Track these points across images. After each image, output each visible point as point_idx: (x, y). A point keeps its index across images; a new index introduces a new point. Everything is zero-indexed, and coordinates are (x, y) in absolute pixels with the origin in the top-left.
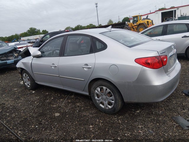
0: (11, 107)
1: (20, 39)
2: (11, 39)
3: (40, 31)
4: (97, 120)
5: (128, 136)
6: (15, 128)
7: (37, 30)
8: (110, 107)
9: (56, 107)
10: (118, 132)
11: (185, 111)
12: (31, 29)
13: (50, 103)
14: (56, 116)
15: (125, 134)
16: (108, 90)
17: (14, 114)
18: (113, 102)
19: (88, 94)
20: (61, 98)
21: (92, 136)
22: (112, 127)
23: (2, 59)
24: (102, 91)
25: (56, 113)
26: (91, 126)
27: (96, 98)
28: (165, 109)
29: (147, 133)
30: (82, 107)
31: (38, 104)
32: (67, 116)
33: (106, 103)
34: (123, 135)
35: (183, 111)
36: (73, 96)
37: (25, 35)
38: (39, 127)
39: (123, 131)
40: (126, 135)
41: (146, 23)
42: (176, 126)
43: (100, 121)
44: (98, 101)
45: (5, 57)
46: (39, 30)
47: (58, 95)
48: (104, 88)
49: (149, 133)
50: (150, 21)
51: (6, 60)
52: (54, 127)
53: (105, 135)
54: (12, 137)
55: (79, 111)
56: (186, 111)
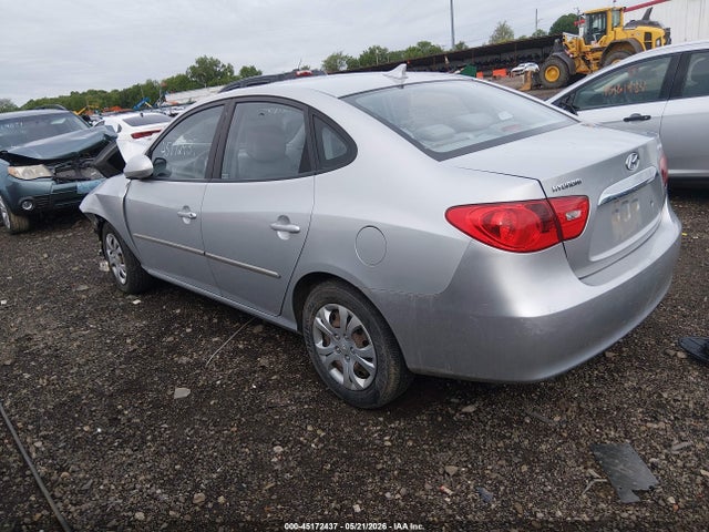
0: (46, 352)
1: (164, 100)
2: (134, 98)
3: (232, 72)
4: (310, 428)
5: (393, 501)
6: (30, 427)
7: (223, 66)
8: (361, 382)
9: (188, 363)
10: (364, 484)
11: (655, 426)
12: (202, 62)
13: (173, 349)
14: (176, 397)
15: (386, 490)
16: (356, 322)
17: (46, 377)
18: (371, 365)
19: (294, 326)
20: (213, 334)
21: (267, 487)
22: (349, 458)
23: (62, 175)
24: (336, 323)
25: (180, 386)
26: (278, 449)
27: (319, 345)
28: (579, 407)
29: (469, 496)
30: (275, 373)
31: (135, 346)
32: (212, 403)
33: (349, 366)
34: (376, 497)
35: (649, 425)
36: (258, 329)
37: (180, 84)
38: (106, 433)
39: (382, 479)
40: (388, 495)
41: (642, 41)
42: (596, 484)
43: (319, 432)
44: (324, 358)
45: (72, 168)
46: (230, 69)
47: (210, 320)
48: (343, 310)
49: (475, 500)
50: (657, 32)
51: (73, 181)
52: (153, 440)
53: (314, 488)
54: (11, 459)
55: (260, 387)
56: (662, 425)
